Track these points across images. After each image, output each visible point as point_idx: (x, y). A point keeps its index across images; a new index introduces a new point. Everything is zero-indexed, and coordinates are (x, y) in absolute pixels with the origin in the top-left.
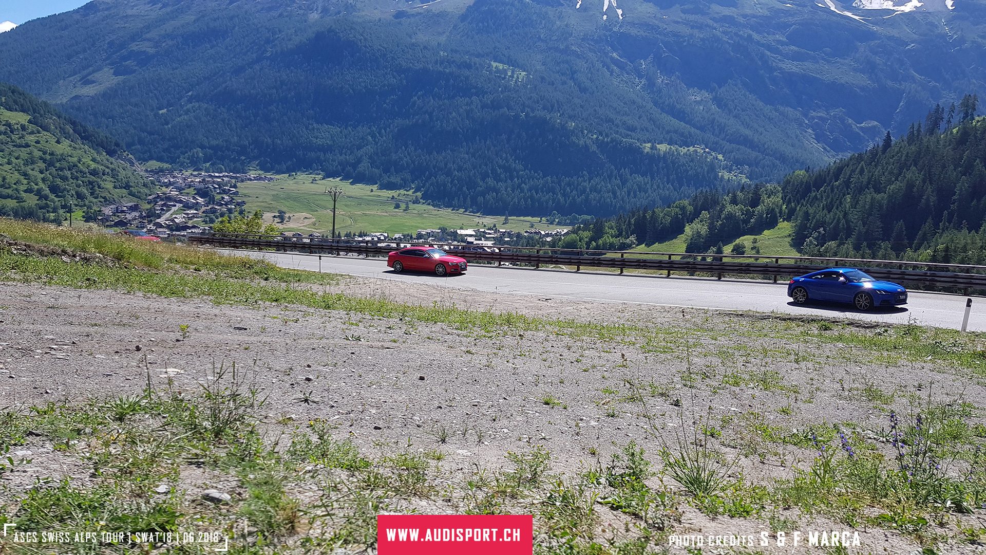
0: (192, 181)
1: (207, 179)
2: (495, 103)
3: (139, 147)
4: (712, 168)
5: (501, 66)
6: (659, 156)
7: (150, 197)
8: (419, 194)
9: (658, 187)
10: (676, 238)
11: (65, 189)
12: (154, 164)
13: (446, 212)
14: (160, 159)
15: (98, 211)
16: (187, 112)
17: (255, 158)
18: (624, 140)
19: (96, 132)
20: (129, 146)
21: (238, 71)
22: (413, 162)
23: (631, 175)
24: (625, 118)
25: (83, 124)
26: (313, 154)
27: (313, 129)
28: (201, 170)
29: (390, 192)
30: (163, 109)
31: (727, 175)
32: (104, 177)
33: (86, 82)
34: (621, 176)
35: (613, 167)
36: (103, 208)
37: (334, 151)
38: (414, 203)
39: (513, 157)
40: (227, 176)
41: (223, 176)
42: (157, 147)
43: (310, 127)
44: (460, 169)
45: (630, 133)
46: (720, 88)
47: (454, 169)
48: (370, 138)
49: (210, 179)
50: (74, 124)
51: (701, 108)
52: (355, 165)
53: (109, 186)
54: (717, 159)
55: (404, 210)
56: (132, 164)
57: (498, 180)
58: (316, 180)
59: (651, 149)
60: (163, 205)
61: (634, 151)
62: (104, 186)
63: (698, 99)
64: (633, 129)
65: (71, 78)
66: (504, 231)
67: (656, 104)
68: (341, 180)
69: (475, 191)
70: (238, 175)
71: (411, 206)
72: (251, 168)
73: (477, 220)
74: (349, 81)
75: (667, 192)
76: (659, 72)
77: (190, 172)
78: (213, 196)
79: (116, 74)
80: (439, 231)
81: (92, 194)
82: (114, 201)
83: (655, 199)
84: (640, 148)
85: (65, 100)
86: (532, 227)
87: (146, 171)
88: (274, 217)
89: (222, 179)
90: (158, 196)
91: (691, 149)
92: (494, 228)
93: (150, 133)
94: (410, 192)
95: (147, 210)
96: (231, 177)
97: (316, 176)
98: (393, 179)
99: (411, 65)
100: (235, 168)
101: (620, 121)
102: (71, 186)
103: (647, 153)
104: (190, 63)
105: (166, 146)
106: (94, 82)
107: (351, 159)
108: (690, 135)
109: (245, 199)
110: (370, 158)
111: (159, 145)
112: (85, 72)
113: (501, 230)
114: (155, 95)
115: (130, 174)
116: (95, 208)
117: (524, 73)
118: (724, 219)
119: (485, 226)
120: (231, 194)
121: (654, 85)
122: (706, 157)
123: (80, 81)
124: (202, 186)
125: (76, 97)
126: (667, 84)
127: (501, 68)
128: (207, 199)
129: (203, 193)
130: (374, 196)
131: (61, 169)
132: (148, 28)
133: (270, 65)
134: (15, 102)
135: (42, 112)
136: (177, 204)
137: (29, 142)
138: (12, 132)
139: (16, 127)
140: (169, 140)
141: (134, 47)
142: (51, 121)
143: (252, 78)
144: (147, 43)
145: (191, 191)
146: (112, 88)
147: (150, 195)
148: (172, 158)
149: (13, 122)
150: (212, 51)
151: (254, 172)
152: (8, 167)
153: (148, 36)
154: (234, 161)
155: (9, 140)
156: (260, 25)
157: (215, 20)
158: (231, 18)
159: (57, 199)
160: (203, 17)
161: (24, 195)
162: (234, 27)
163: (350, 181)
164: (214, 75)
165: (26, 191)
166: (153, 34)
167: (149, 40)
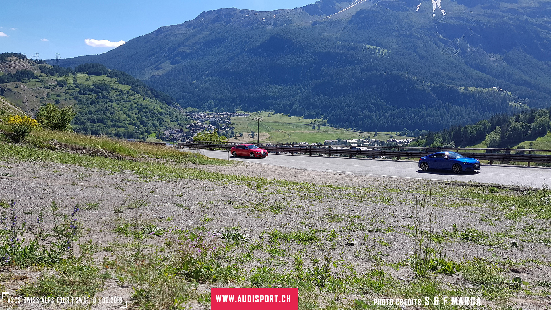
0: (208, 117)
1: (216, 116)
2: (369, 68)
3: (183, 100)
4: (504, 100)
5: (372, 47)
6: (470, 94)
7: (188, 126)
8: (326, 121)
9: (470, 112)
10: (480, 143)
11: (147, 122)
12: (190, 109)
13: (341, 130)
14: (193, 106)
15: (163, 133)
16: (206, 82)
17: (240, 104)
18: (447, 85)
19: (163, 94)
20: (178, 100)
21: (231, 59)
22: (322, 103)
23: (452, 106)
24: (448, 73)
25: (156, 89)
26: (269, 101)
27: (269, 87)
28: (213, 111)
29: (310, 120)
30: (194, 81)
31: (514, 105)
32: (166, 116)
33: (157, 68)
34: (446, 107)
35: (441, 102)
36: (165, 132)
37: (280, 99)
38: (323, 126)
39: (380, 98)
40: (226, 114)
41: (224, 114)
42: (192, 100)
43: (268, 86)
44: (349, 106)
45: (451, 81)
46: (508, 51)
47: (345, 106)
48: (299, 91)
49: (217, 116)
50: (151, 90)
51: (496, 64)
52: (291, 106)
53: (168, 120)
54: (507, 95)
55: (317, 130)
56: (179, 109)
57: (370, 111)
58: (270, 115)
59: (465, 90)
60: (194, 130)
61: (453, 92)
62: (166, 121)
63: (494, 59)
64: (453, 79)
65: (150, 67)
66: (374, 140)
67: (467, 63)
68: (283, 114)
69: (357, 118)
70: (231, 113)
71: (321, 127)
72: (237, 110)
73: (358, 134)
74: (288, 61)
75: (476, 116)
76: (468, 44)
77: (207, 112)
78: (219, 124)
79: (172, 64)
80: (337, 141)
81: (160, 125)
82: (171, 128)
83: (468, 119)
84: (457, 90)
85: (147, 78)
86: (391, 138)
87: (186, 112)
88: (249, 135)
89: (223, 116)
90: (192, 125)
91: (491, 89)
92: (369, 139)
93: (188, 93)
94: (321, 120)
95: (186, 132)
96: (228, 115)
97: (271, 113)
98: (312, 113)
99: (321, 50)
100: (230, 110)
101: (445, 74)
102: (150, 121)
103: (463, 92)
104: (207, 56)
105: (196, 99)
106: (161, 68)
107: (289, 103)
108: (490, 81)
109: (234, 126)
110: (299, 102)
111: (193, 99)
112: (156, 64)
113: (372, 140)
114: (190, 73)
115: (178, 114)
116: (162, 132)
117: (386, 50)
118: (511, 131)
119: (363, 138)
120: (227, 123)
121: (465, 52)
122: (500, 94)
123: (155, 68)
124: (213, 119)
125: (153, 76)
126: (474, 52)
127: (372, 48)
128: (216, 126)
129: (213, 123)
130: (301, 122)
131: (145, 112)
132: (187, 39)
133: (247, 55)
134: (124, 80)
135: (137, 84)
136: (201, 129)
137: (131, 100)
138: (122, 95)
139: (124, 92)
140: (197, 96)
141: (180, 50)
142: (141, 89)
143: (238, 63)
144: (186, 47)
145: (208, 122)
146: (170, 71)
147: (188, 125)
148: (198, 105)
149: (123, 90)
150: (218, 50)
151: (239, 111)
152: (120, 112)
153: (187, 44)
154: (229, 106)
155: (121, 98)
156: (241, 34)
157: (219, 33)
158: (227, 32)
159: (143, 128)
160: (213, 32)
161: (128, 126)
162: (229, 36)
163: (288, 115)
164: (219, 62)
165: (129, 124)
166: (189, 42)
167: (187, 46)
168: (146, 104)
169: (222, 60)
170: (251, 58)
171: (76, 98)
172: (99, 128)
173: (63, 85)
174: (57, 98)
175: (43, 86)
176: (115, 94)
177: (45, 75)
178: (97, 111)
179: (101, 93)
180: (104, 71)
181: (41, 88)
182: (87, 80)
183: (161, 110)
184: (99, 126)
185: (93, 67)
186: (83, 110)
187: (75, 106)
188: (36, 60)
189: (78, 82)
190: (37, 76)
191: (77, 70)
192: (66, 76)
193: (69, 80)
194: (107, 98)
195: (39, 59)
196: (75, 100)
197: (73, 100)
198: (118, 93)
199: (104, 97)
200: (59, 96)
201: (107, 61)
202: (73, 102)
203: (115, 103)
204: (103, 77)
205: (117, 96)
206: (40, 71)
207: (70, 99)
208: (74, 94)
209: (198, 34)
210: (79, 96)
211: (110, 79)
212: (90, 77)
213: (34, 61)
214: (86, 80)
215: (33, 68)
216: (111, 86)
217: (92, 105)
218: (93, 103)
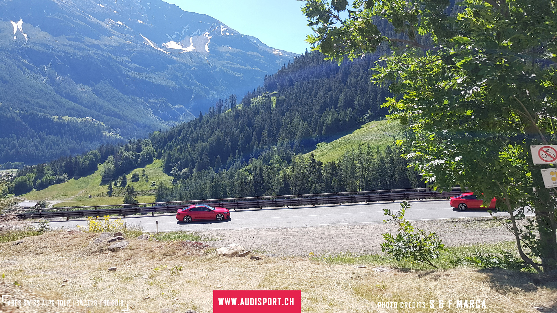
4: (99, 130)
6: (64, 123)
9: (66, 142)
10: (93, 173)
18: (39, 114)
23: (47, 136)
24: (38, 100)
31: (108, 134)
34: (40, 136)
35: (33, 131)
45: (43, 109)
46: (96, 84)
51: (86, 95)
54: (101, 125)
59: (58, 119)
61: (47, 121)
63: (84, 90)
64: (44, 107)
67: (57, 92)
75: (73, 145)
76: (56, 73)
83: (65, 150)
84: (51, 119)
91: (84, 119)
101: (35, 102)
103: (56, 121)
108: (82, 111)
118: (123, 160)
121: (54, 80)
122: (94, 124)
126: (63, 81)
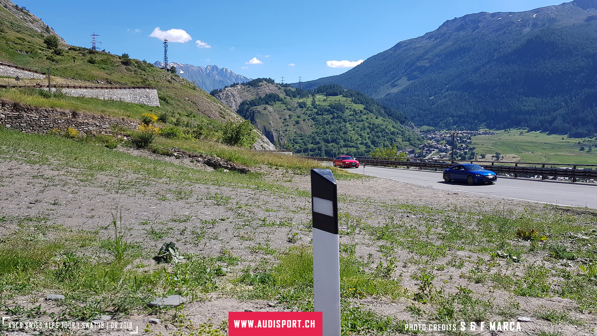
0: (445, 136)
3: (418, 118)
11: (378, 142)
12: (425, 128)
14: (428, 125)
16: (445, 97)
17: (484, 121)
19: (396, 112)
20: (412, 119)
21: (476, 70)
25: (390, 108)
26: (521, 116)
27: (523, 101)
28: (451, 130)
29: (577, 139)
30: (432, 96)
32: (398, 136)
33: (393, 86)
37: (537, 114)
38: (596, 147)
40: (466, 133)
41: (464, 133)
42: (428, 118)
43: (521, 99)
48: (563, 103)
49: (455, 135)
50: (385, 108)
52: (551, 123)
53: (400, 140)
55: (588, 152)
56: (413, 128)
60: (427, 150)
62: (398, 140)
65: (386, 85)
68: (540, 132)
70: (472, 132)
71: (593, 149)
72: (481, 127)
74: (549, 67)
77: (444, 131)
78: (456, 144)
79: (408, 80)
82: (402, 148)
85: (383, 96)
87: (421, 131)
88: (492, 157)
89: (463, 135)
90: (425, 145)
93: (424, 111)
94: (593, 139)
95: (419, 153)
96: (469, 133)
97: (523, 130)
98: (580, 131)
100: (472, 127)
102: (381, 141)
104: (448, 69)
105: (432, 117)
106: (397, 85)
107: (548, 118)
109: (475, 146)
110: (563, 117)
112: (393, 81)
114: (428, 89)
115: (411, 133)
120: (467, 143)
123: (390, 86)
124: (450, 139)
125: (389, 94)
128: (453, 146)
129: (451, 143)
130: (564, 142)
131: (377, 132)
132: (426, 53)
133: (496, 64)
134: (358, 99)
135: (370, 103)
136: (435, 150)
137: (363, 119)
138: (356, 114)
139: (358, 112)
140: (434, 114)
141: (418, 64)
142: (374, 108)
143: (485, 73)
144: (425, 61)
145: (444, 142)
146: (406, 88)
147: (421, 145)
148: (435, 124)
149: (357, 109)
150: (462, 61)
151: (482, 130)
152: (353, 132)
153: (426, 57)
154: (471, 123)
155: (354, 118)
156: (491, 41)
157: (464, 42)
158: (474, 40)
159: (374, 148)
160: (457, 41)
161: (359, 146)
162: (475, 45)
163: (547, 133)
164: (462, 74)
165: (360, 144)
166: (429, 56)
167: (426, 59)
168: (378, 123)
169: (465, 72)
170: (501, 67)
171: (313, 119)
172: (332, 148)
173: (303, 106)
174: (297, 119)
175: (286, 108)
176: (349, 114)
177: (288, 98)
178: (331, 131)
179: (336, 113)
180: (340, 91)
181: (284, 110)
182: (325, 100)
183: (393, 129)
184: (332, 146)
185: (331, 88)
186: (319, 131)
187: (312, 126)
188: (283, 84)
189: (316, 103)
190: (282, 99)
191: (316, 92)
192: (306, 98)
193: (309, 101)
194: (341, 118)
195: (285, 83)
196: (313, 121)
197: (311, 120)
198: (352, 113)
199: (338, 117)
200: (299, 117)
201: (344, 81)
202: (311, 122)
203: (349, 123)
204: (339, 97)
205: (350, 116)
206: (285, 94)
207: (308, 120)
208: (312, 115)
209: (440, 45)
210: (316, 116)
211: (345, 98)
212: (327, 98)
213: (280, 85)
214: (323, 101)
215: (279, 91)
216: (346, 106)
217: (327, 125)
218: (328, 123)
